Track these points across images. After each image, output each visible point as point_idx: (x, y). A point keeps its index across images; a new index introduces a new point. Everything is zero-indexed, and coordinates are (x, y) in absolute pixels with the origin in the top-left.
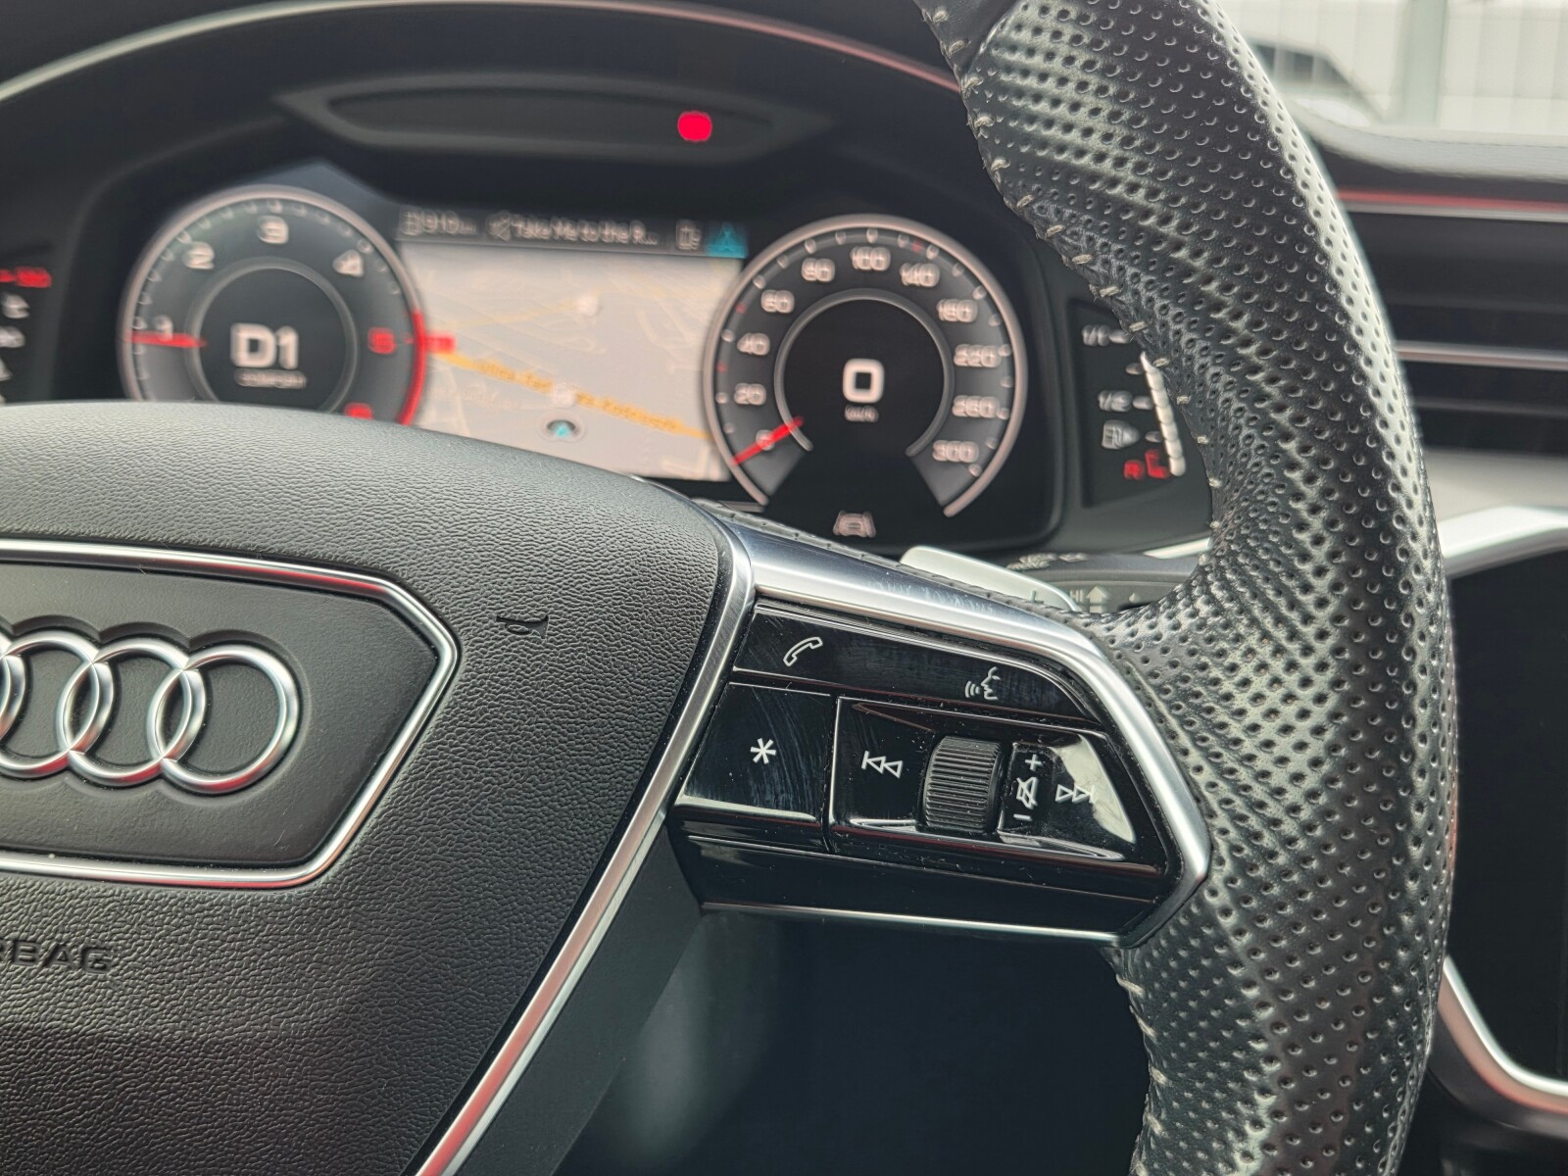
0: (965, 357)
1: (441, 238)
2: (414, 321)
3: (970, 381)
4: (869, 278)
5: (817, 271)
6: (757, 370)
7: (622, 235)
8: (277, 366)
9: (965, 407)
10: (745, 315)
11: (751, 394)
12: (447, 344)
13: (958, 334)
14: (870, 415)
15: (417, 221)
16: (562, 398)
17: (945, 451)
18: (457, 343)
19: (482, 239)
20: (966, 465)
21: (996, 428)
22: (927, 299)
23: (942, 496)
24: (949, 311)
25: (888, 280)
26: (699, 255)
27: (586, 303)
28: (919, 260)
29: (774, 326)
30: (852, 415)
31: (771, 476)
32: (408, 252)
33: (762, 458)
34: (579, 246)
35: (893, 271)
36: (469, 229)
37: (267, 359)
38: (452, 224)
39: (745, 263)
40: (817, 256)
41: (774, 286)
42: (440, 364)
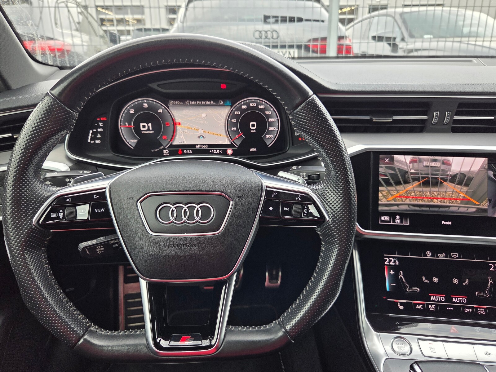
0: (270, 120)
1: (176, 105)
2: (173, 120)
3: (271, 124)
4: (253, 108)
5: (244, 107)
6: (235, 124)
7: (209, 103)
8: (148, 130)
9: (271, 129)
10: (231, 115)
11: (234, 129)
12: (179, 124)
13: (269, 116)
14: (255, 131)
15: (171, 102)
16: (201, 132)
17: (268, 136)
18: (181, 123)
19: (184, 105)
20: (272, 138)
21: (276, 132)
22: (263, 111)
23: (268, 144)
24: (267, 112)
25: (256, 108)
26: (223, 106)
27: (204, 115)
28: (262, 104)
29: (237, 117)
30: (252, 131)
31: (238, 142)
32: (170, 108)
33: (236, 140)
34: (202, 105)
35: (257, 106)
36: (182, 103)
37: (146, 128)
38: (178, 102)
39: (231, 107)
40: (244, 105)
41: (237, 110)
42: (178, 127)
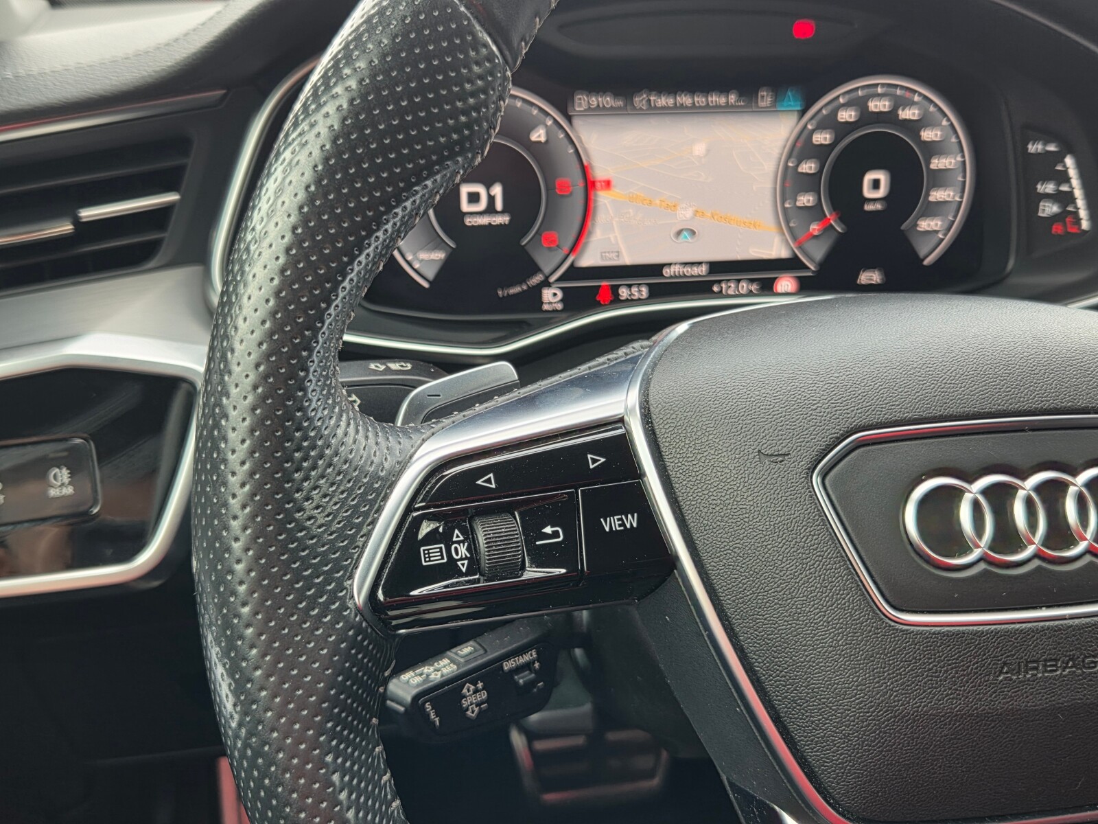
0: (937, 163)
1: (600, 111)
2: (585, 170)
3: (939, 178)
4: (880, 117)
5: (846, 115)
6: (808, 184)
7: (722, 100)
8: (491, 209)
9: (937, 195)
10: (802, 148)
11: (806, 200)
12: (608, 184)
13: (932, 149)
14: (879, 206)
16: (685, 214)
17: (925, 225)
18: (613, 183)
19: (628, 110)
20: (937, 232)
21: (954, 207)
22: (913, 127)
23: (922, 254)
24: (928, 135)
25: (889, 117)
26: (772, 110)
27: (699, 149)
28: (910, 103)
29: (820, 153)
30: (869, 207)
33: (814, 242)
34: (694, 110)
35: (893, 113)
36: (620, 103)
37: (483, 205)
38: (608, 101)
39: (803, 113)
40: (846, 105)
41: (821, 127)
